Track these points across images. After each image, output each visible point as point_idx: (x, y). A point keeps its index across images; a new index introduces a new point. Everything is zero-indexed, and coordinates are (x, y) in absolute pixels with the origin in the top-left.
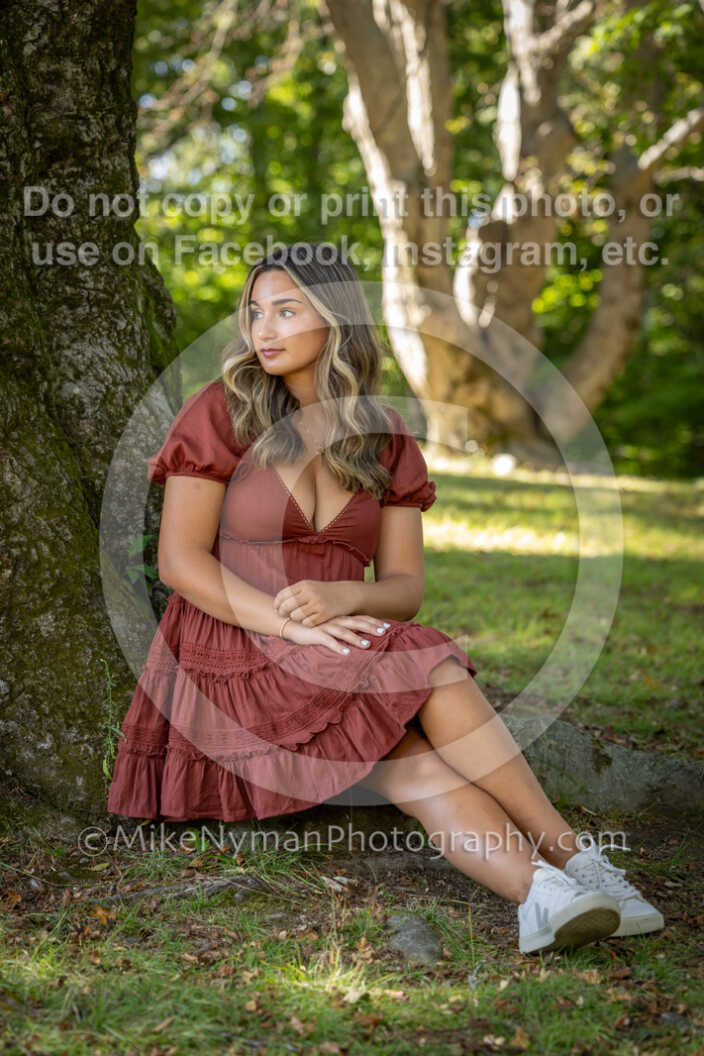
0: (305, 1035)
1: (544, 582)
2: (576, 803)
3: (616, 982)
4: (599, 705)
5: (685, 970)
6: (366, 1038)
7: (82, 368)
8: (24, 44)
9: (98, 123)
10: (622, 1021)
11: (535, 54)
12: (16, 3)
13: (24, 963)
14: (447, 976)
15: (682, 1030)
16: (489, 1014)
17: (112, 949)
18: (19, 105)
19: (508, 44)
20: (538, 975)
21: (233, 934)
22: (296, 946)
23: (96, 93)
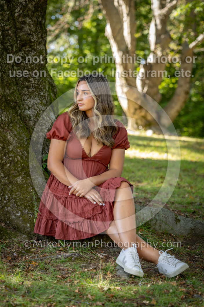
0: (92, 300)
1: (161, 168)
2: (170, 233)
3: (181, 285)
4: (177, 204)
5: (201, 282)
6: (110, 301)
7: (30, 106)
8: (15, 13)
9: (36, 36)
10: (183, 297)
11: (160, 15)
12: (13, 1)
13: (12, 277)
14: (133, 283)
15: (200, 300)
16: (145, 294)
17: (37, 273)
18: (13, 30)
19: (152, 12)
20: (159, 283)
21: (72, 270)
22: (90, 274)
23: (35, 27)
